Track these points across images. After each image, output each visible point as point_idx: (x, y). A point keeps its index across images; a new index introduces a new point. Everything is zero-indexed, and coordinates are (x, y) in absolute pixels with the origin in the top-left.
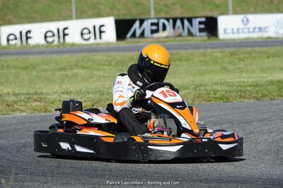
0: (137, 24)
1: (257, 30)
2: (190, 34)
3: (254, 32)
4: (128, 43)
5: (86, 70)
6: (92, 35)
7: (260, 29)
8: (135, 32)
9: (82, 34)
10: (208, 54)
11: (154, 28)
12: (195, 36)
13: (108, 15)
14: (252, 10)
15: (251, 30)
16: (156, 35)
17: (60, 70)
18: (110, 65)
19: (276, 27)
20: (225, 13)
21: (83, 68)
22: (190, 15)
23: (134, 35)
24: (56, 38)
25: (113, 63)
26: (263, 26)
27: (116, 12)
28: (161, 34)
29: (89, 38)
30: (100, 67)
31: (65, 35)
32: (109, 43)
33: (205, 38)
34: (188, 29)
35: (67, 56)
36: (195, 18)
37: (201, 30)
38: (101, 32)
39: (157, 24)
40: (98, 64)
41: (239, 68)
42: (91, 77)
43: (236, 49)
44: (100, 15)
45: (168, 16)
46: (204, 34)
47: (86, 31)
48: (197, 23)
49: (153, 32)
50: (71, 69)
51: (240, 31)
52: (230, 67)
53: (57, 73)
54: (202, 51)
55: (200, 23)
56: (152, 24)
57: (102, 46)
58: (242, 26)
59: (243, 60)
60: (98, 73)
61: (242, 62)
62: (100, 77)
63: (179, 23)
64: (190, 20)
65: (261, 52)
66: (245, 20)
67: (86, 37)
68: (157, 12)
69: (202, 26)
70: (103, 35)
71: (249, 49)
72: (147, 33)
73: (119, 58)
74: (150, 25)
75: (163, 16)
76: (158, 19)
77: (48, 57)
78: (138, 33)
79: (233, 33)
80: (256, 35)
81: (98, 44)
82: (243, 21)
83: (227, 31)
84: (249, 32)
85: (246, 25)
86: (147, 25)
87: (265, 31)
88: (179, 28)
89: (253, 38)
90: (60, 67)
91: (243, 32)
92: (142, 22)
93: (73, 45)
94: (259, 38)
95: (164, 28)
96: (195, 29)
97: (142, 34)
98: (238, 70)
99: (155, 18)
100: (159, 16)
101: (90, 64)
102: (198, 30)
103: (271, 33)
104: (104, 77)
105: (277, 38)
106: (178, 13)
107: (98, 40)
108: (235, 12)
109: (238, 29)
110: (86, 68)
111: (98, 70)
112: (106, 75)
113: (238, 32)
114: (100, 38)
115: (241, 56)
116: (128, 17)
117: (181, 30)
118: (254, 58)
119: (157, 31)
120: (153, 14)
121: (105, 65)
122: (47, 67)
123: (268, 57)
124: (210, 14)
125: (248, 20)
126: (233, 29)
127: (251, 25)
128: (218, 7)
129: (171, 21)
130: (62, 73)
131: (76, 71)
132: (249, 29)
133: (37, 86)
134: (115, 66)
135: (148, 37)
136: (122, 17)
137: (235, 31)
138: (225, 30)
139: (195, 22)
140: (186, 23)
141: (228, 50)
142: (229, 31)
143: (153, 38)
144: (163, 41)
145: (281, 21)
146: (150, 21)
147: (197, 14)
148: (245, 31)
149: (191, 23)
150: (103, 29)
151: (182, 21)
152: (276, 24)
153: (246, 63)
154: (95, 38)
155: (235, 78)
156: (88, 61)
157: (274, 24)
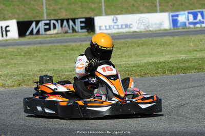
0: (34, 25)
1: (124, 26)
2: (74, 30)
3: (122, 28)
4: (29, 39)
5: (3, 60)
7: (126, 26)
8: (32, 30)
11: (47, 27)
12: (78, 32)
13: (11, 19)
14: (119, 12)
15: (120, 27)
16: (48, 32)
18: (20, 55)
19: (138, 24)
20: (100, 14)
22: (73, 17)
23: (31, 33)
25: (23, 54)
26: (129, 24)
27: (16, 16)
28: (53, 32)
32: (14, 39)
34: (73, 27)
36: (78, 19)
37: (82, 28)
38: (7, 31)
39: (49, 24)
40: (11, 55)
41: (119, 55)
42: (7, 65)
44: (5, 19)
45: (56, 18)
46: (85, 30)
49: (46, 30)
51: (112, 27)
55: (81, 22)
56: (46, 24)
57: (9, 42)
58: (113, 24)
59: (120, 49)
60: (12, 61)
61: (119, 51)
62: (15, 64)
63: (65, 23)
64: (74, 20)
65: (132, 43)
66: (115, 19)
68: (48, 15)
69: (83, 25)
70: (8, 33)
71: (123, 41)
72: (42, 31)
73: (26, 50)
74: (43, 25)
75: (53, 18)
76: (50, 20)
78: (35, 31)
79: (106, 29)
80: (125, 30)
81: (7, 40)
82: (113, 20)
83: (102, 28)
84: (118, 28)
85: (115, 23)
86: (41, 25)
87: (130, 28)
88: (65, 26)
89: (123, 33)
92: (37, 23)
94: (127, 32)
95: (55, 27)
96: (78, 27)
97: (38, 32)
98: (118, 56)
99: (47, 20)
100: (50, 19)
101: (4, 55)
103: (135, 28)
104: (18, 64)
105: (140, 32)
106: (63, 15)
107: (5, 38)
108: (107, 14)
109: (110, 26)
110: (2, 58)
111: (12, 59)
112: (19, 63)
113: (110, 29)
114: (6, 35)
115: (118, 46)
116: (26, 20)
117: (67, 28)
118: (128, 47)
119: (49, 29)
120: (45, 18)
121: (16, 55)
123: (138, 46)
124: (88, 16)
125: (117, 19)
126: (106, 26)
127: (119, 23)
128: (93, 10)
129: (59, 21)
132: (118, 26)
134: (24, 56)
135: (42, 34)
136: (21, 20)
137: (108, 27)
138: (100, 27)
139: (78, 22)
140: (71, 23)
142: (103, 28)
143: (46, 34)
144: (55, 37)
145: (141, 19)
146: (43, 22)
147: (78, 16)
148: (115, 27)
149: (74, 23)
150: (8, 29)
151: (68, 21)
152: (138, 22)
153: (122, 50)
154: (2, 36)
155: (118, 62)
156: (3, 53)
157: (136, 22)
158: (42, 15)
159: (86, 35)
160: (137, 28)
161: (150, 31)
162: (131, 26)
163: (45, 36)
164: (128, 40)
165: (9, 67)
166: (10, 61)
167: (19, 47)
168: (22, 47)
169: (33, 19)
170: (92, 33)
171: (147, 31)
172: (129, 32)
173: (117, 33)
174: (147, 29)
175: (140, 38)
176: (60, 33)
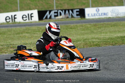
0: (48, 13)
1: (103, 14)
2: (72, 16)
3: (102, 15)
4: (45, 21)
5: (29, 34)
6: (27, 18)
7: (105, 14)
9: (23, 18)
10: (83, 25)
11: (56, 14)
12: (75, 18)
13: (34, 9)
14: (100, 5)
15: (100, 14)
16: (57, 18)
18: (39, 31)
19: (112, 13)
20: (88, 7)
21: (27, 33)
22: (72, 8)
23: (46, 18)
24: (11, 20)
25: (41, 31)
26: (106, 12)
27: (37, 7)
28: (59, 17)
29: (26, 20)
30: (35, 33)
32: (36, 22)
33: (80, 18)
34: (72, 14)
35: (18, 28)
36: (75, 9)
37: (77, 15)
38: (31, 17)
39: (57, 13)
40: (34, 31)
41: (99, 32)
43: (96, 23)
44: (30, 9)
45: (62, 9)
46: (79, 17)
47: (24, 16)
48: (76, 12)
49: (55, 16)
50: (22, 33)
51: (95, 15)
52: (95, 31)
53: (15, 35)
55: (77, 12)
57: (33, 23)
58: (96, 13)
59: (100, 28)
60: (35, 35)
61: (100, 29)
62: (36, 37)
63: (67, 12)
64: (72, 10)
65: (108, 24)
66: (97, 10)
68: (57, 7)
69: (78, 13)
70: (32, 18)
71: (102, 23)
72: (53, 17)
74: (54, 13)
75: (59, 9)
76: (58, 10)
77: (10, 28)
78: (48, 17)
79: (92, 16)
80: (103, 17)
81: (31, 22)
84: (99, 15)
85: (98, 12)
86: (52, 13)
87: (107, 15)
89: (102, 18)
90: (16, 33)
92: (50, 12)
93: (20, 23)
94: (105, 18)
95: (61, 14)
96: (75, 14)
97: (50, 17)
98: (99, 33)
100: (58, 9)
101: (30, 31)
103: (110, 15)
104: (38, 37)
105: (113, 18)
106: (66, 7)
108: (93, 7)
109: (94, 14)
110: (28, 33)
111: (34, 34)
113: (94, 15)
114: (31, 19)
115: (99, 26)
116: (43, 10)
117: (68, 15)
118: (105, 27)
119: (57, 16)
120: (55, 9)
121: (37, 31)
122: (10, 33)
124: (81, 8)
125: (99, 10)
126: (92, 14)
127: (100, 12)
128: (84, 4)
129: (64, 11)
130: (18, 35)
131: (24, 34)
132: (99, 14)
133: (8, 41)
135: (53, 19)
136: (40, 10)
137: (93, 15)
138: (88, 15)
140: (71, 12)
142: (90, 15)
143: (55, 19)
144: (60, 20)
145: (114, 10)
146: (54, 11)
148: (98, 15)
149: (73, 12)
150: (32, 15)
151: (69, 11)
152: (112, 12)
153: (102, 29)
154: (29, 19)
155: (99, 36)
156: (29, 30)
157: (111, 12)
158: (53, 7)
159: (79, 20)
160: (111, 15)
161: (119, 17)
162: (107, 14)
163: (55, 20)
164: (105, 23)
165: (32, 38)
166: (33, 35)
167: (39, 26)
168: (41, 26)
169: (47, 9)
170: (83, 18)
171: (117, 17)
172: (107, 18)
173: (99, 18)
174: (117, 16)
175: (113, 21)
176: (64, 18)
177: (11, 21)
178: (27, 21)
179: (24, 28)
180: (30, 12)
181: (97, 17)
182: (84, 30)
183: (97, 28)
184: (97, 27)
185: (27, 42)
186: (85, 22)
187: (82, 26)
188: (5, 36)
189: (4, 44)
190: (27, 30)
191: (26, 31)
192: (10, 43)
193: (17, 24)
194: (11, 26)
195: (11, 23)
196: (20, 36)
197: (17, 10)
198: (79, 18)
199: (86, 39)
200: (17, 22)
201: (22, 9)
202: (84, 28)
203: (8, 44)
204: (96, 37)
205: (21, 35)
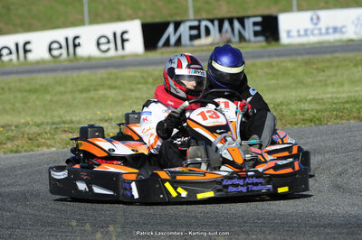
0: (171, 28)
1: (331, 31)
2: (242, 38)
3: (327, 33)
4: (162, 53)
5: (116, 91)
6: (112, 45)
7: (335, 30)
8: (168, 39)
9: (98, 44)
10: (274, 64)
11: (194, 32)
12: (249, 41)
13: (131, 18)
14: (322, 4)
15: (323, 31)
16: (197, 42)
17: (82, 91)
18: (146, 83)
20: (288, 9)
21: (111, 88)
22: (241, 14)
23: (167, 43)
24: (64, 51)
25: (151, 80)
26: (339, 25)
27: (141, 14)
28: (204, 41)
29: (108, 50)
30: (133, 87)
31: (75, 46)
32: (136, 55)
33: (264, 44)
34: (240, 33)
35: (85, 73)
36: (248, 17)
37: (256, 34)
38: (123, 41)
39: (198, 28)
40: (131, 83)
41: (320, 81)
42: (124, 100)
43: (311, 57)
44: (120, 19)
45: (211, 17)
46: (261, 38)
47: (103, 40)
48: (251, 25)
49: (192, 38)
50: (95, 90)
51: (309, 32)
52: (308, 80)
53: (78, 95)
54: (266, 60)
55: (255, 24)
56: (192, 28)
57: (127, 59)
58: (310, 26)
59: (324, 71)
60: (134, 94)
61: (322, 74)
62: (137, 98)
63: (226, 25)
64: (242, 21)
65: (345, 60)
66: (315, 17)
67: (104, 47)
68: (197, 11)
69: (258, 28)
70: (126, 44)
71: (328, 56)
72: (185, 40)
73: (156, 73)
74: (187, 28)
75: (204, 16)
76: (200, 21)
77: (61, 75)
78: (173, 40)
79: (299, 35)
80: (332, 37)
81: (123, 57)
82: (312, 19)
83: (291, 34)
84: (321, 34)
85: (316, 24)
86: (184, 29)
87: (342, 32)
88: (227, 31)
89: (329, 42)
90: (80, 88)
91: (313, 34)
92: (177, 25)
93: (89, 58)
94: (336, 41)
95: (208, 32)
96: (249, 33)
97: (178, 42)
98: (319, 84)
99: (194, 20)
100: (199, 17)
101: (119, 82)
102: (252, 34)
103: (351, 33)
105: (361, 40)
106: (224, 11)
107: (120, 52)
108: (300, 9)
109: (306, 31)
110: (115, 88)
111: (132, 90)
112: (144, 96)
113: (306, 35)
114: (123, 48)
115: (320, 65)
116: (158, 19)
117: (229, 35)
118: (337, 67)
119: (198, 36)
120: (191, 15)
121: (139, 83)
122: (62, 89)
123: (356, 65)
124: (267, 12)
125: (318, 18)
126: (298, 31)
127: (322, 25)
128: (276, 2)
129: (216, 23)
130: (85, 95)
131: (102, 92)
132: (320, 29)
133: (56, 113)
134: (153, 84)
135: (186, 46)
136: (149, 20)
137: (302, 33)
138: (288, 32)
139: (249, 23)
140: (237, 25)
141: (300, 58)
142: (294, 33)
143: (192, 46)
144: (208, 50)
146: (188, 24)
147: (250, 13)
148: (316, 32)
149: (243, 25)
150: (125, 36)
151: (231, 21)
153: (327, 73)
154: (116, 49)
155: (319, 94)
156: (117, 79)
157: (353, 23)
158: (186, 12)
159: (262, 47)
162: (344, 30)
163: (191, 49)
164: (337, 55)
165: (126, 103)
166: (128, 93)
167: (144, 68)
168: (150, 68)
169: (169, 19)
170: (273, 43)
172: (340, 41)
173: (319, 43)
175: (359, 50)
176: (218, 43)
177: (65, 55)
178: (112, 53)
179: (101, 73)
180: (118, 27)
181: (313, 39)
182: (275, 76)
183: (315, 71)
184: (314, 66)
185: (111, 114)
186: (279, 55)
187: (271, 66)
188: (48, 97)
189: (45, 121)
190: (109, 79)
191: (109, 82)
192: (61, 117)
193: (81, 62)
194: (65, 69)
195: (65, 60)
196: (92, 98)
197: (81, 23)
198: (260, 42)
199: (282, 103)
200: (82, 58)
201: (96, 19)
202: (275, 69)
203: (57, 120)
204: (310, 97)
205: (92, 94)
